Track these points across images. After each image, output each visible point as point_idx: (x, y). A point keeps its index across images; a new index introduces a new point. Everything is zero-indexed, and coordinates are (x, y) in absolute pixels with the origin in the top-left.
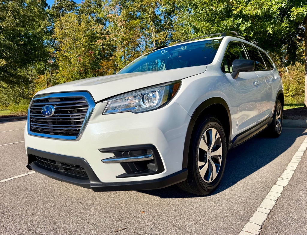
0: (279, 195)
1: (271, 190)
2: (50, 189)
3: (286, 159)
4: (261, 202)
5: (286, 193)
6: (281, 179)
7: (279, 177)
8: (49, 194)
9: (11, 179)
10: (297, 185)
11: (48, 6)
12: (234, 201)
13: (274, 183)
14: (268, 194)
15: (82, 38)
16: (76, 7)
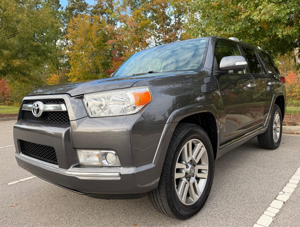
0: (277, 211)
1: (270, 205)
2: (53, 194)
3: (290, 171)
4: (259, 218)
5: (285, 209)
6: (282, 193)
7: (281, 191)
8: (52, 199)
9: (18, 181)
10: (297, 201)
11: (62, 7)
12: (231, 215)
13: (274, 197)
14: (267, 210)
15: (94, 38)
16: (89, 8)
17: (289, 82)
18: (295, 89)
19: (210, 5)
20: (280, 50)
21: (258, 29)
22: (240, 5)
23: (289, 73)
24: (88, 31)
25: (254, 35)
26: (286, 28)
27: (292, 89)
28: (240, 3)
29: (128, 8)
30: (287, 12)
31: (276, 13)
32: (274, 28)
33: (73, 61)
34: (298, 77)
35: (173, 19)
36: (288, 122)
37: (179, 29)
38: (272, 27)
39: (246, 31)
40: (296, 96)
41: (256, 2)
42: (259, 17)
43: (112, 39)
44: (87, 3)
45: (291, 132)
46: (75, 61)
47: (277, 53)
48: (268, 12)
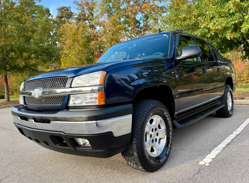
11: (52, 15)
15: (80, 40)
16: (74, 16)
17: (238, 69)
18: (243, 75)
19: (178, 18)
20: (230, 47)
21: (213, 34)
22: (200, 19)
23: (238, 62)
24: (74, 35)
25: (211, 38)
26: (232, 33)
27: (241, 75)
28: (200, 17)
29: (106, 15)
30: (232, 23)
31: (225, 25)
32: (224, 33)
33: (63, 58)
34: (245, 65)
35: (142, 23)
36: (238, 97)
37: (147, 30)
38: (223, 32)
39: (205, 36)
40: (245, 80)
41: (211, 17)
42: (214, 27)
43: (94, 40)
44: (73, 12)
45: (240, 104)
46: (65, 58)
47: (227, 48)
48: (220, 24)
